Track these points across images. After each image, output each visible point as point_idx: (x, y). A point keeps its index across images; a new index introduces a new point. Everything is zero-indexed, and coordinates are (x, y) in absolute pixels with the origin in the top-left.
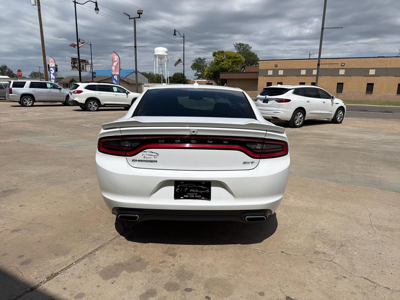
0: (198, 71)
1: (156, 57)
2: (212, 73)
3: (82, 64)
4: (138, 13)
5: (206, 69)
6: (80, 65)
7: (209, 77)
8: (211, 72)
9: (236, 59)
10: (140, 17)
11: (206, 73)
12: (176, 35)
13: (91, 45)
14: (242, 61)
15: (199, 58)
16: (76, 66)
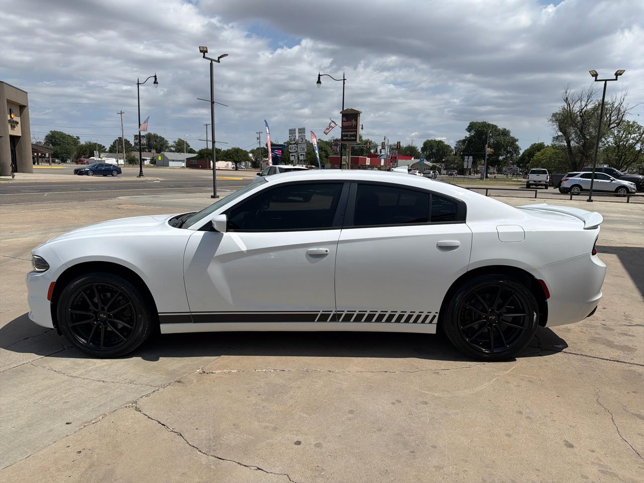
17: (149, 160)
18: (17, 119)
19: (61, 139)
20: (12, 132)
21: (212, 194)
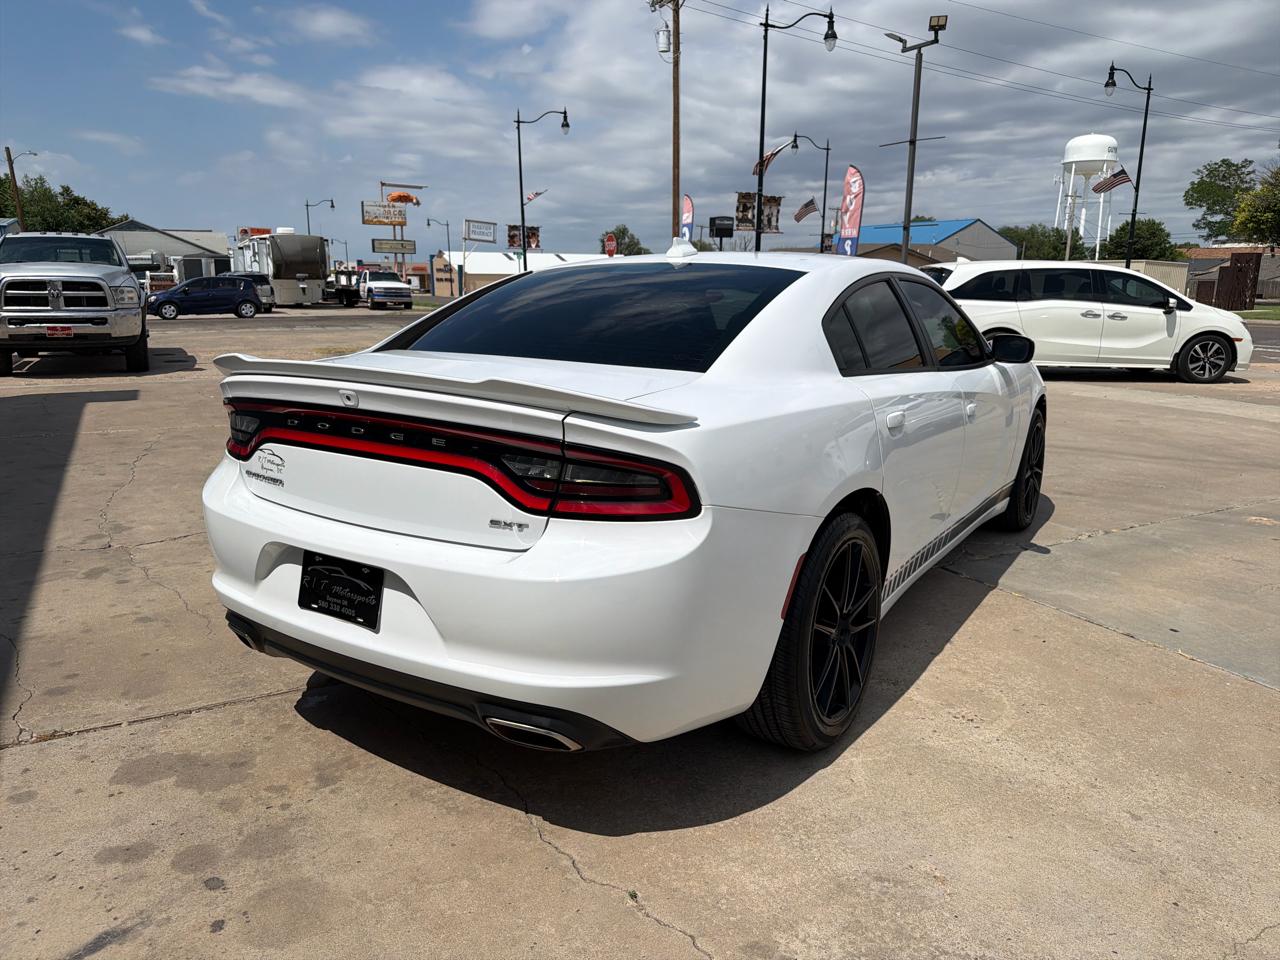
0: (1211, 211)
1: (1070, 172)
2: (1269, 215)
3: (766, 211)
4: (932, 28)
5: (1245, 201)
6: (760, 212)
7: (1257, 230)
8: (1267, 209)
10: (936, 41)
11: (1241, 217)
12: (1114, 84)
13: (828, 149)
15: (1223, 161)
16: (750, 216)
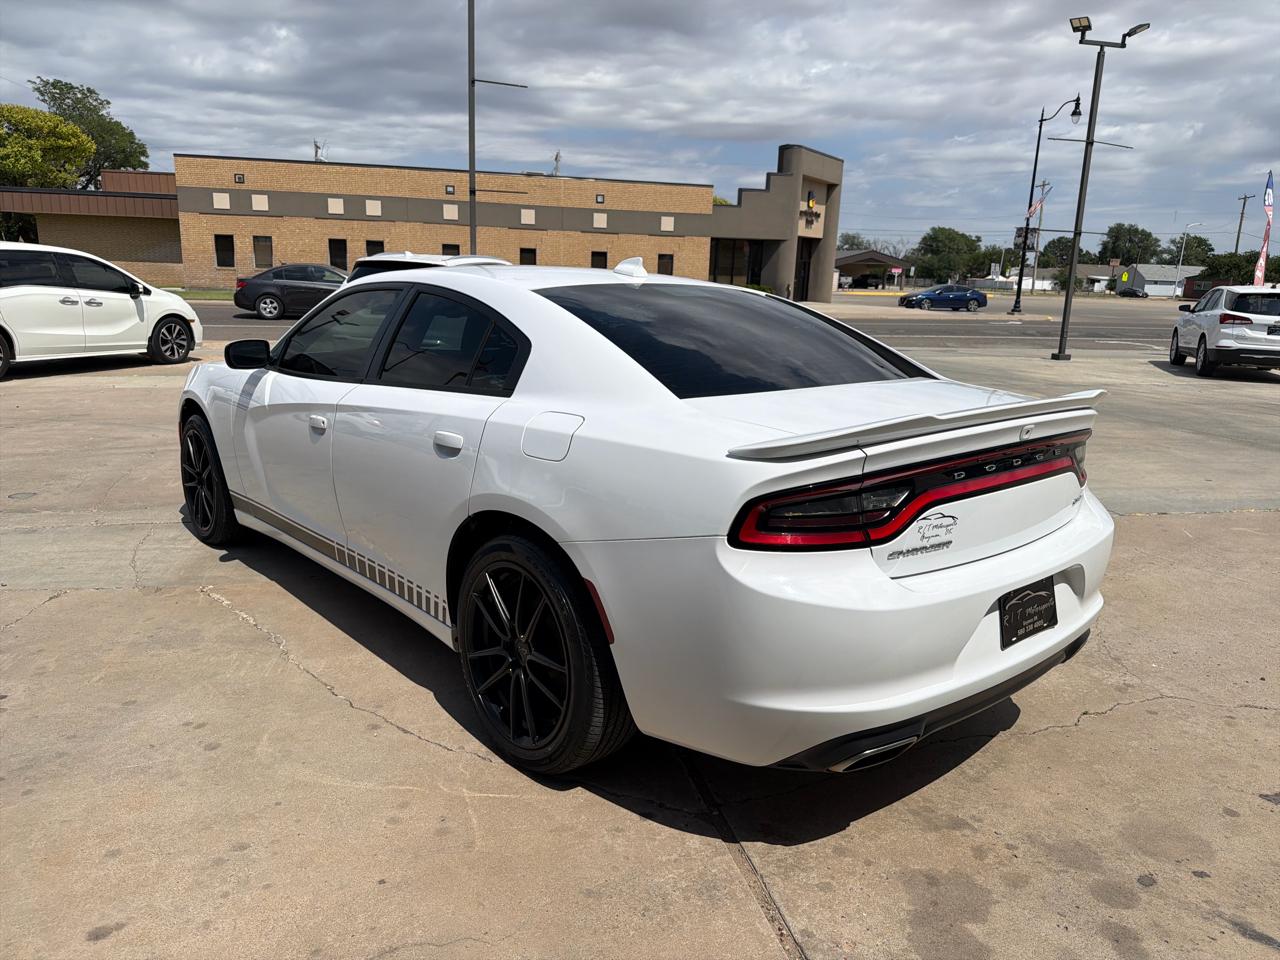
9: (60, 141)
14: (84, 151)
17: (1106, 282)
18: (820, 209)
19: (947, 242)
20: (803, 230)
21: (1056, 351)
